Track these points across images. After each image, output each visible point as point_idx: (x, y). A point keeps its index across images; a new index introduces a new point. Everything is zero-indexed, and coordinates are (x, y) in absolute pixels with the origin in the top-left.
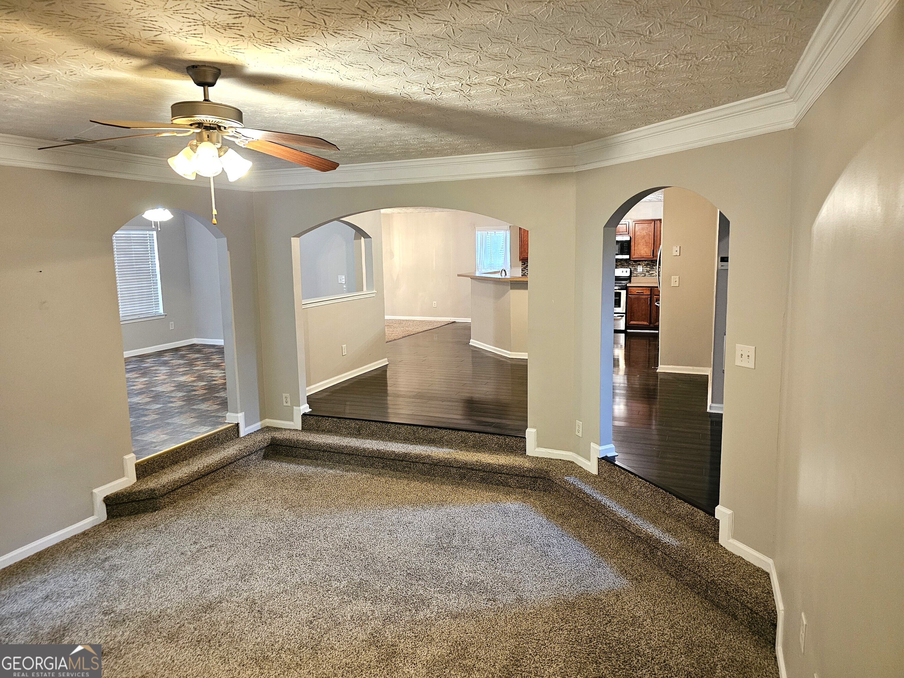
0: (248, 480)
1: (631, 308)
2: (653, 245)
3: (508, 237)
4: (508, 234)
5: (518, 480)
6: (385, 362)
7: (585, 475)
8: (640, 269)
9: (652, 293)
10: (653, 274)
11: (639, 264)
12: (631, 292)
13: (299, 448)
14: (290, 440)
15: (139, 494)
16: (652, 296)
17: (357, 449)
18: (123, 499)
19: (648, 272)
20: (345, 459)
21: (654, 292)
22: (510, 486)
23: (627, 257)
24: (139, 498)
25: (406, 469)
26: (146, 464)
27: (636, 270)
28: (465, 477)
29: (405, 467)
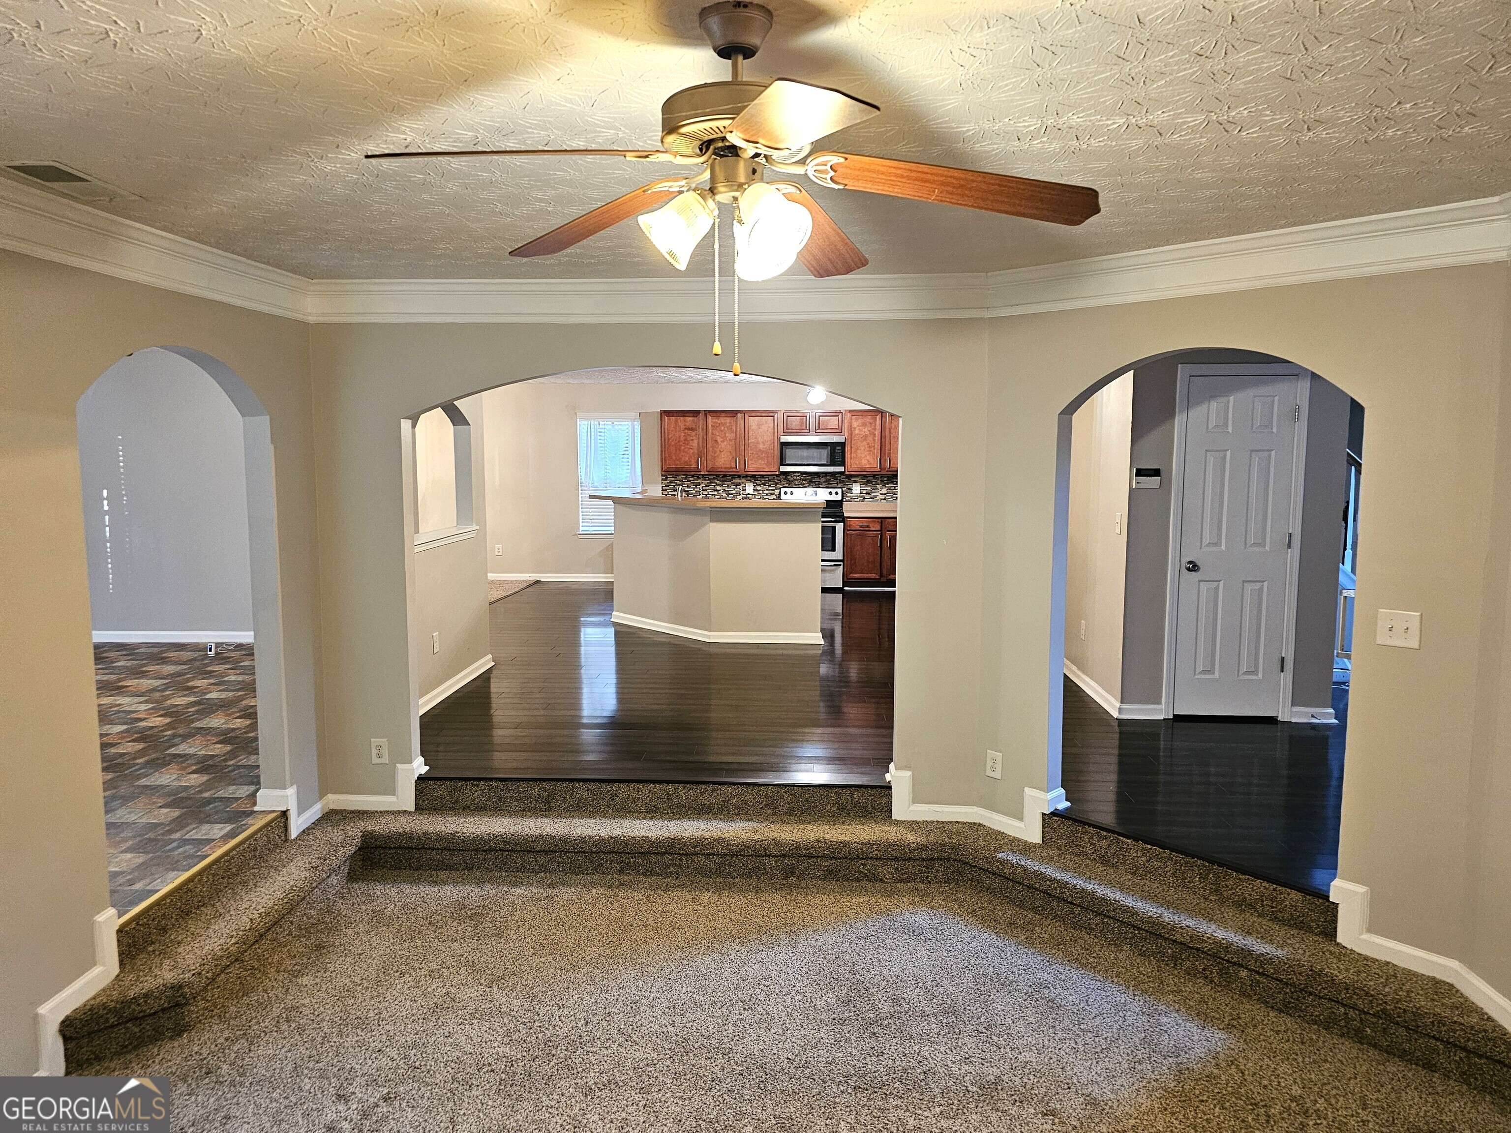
0: (350, 932)
1: (851, 552)
2: (879, 451)
3: (638, 431)
4: (636, 427)
5: (896, 869)
6: (488, 661)
7: (1026, 848)
8: (856, 489)
9: (883, 527)
10: (876, 496)
11: (855, 482)
12: (850, 526)
13: (430, 848)
14: (409, 836)
15: (146, 1002)
16: (883, 531)
17: (564, 840)
18: (107, 1020)
19: (868, 493)
20: (536, 861)
21: (887, 525)
22: (881, 880)
23: (840, 469)
24: (145, 1011)
25: (672, 869)
26: (134, 928)
27: (850, 490)
28: (793, 873)
29: (668, 867)
